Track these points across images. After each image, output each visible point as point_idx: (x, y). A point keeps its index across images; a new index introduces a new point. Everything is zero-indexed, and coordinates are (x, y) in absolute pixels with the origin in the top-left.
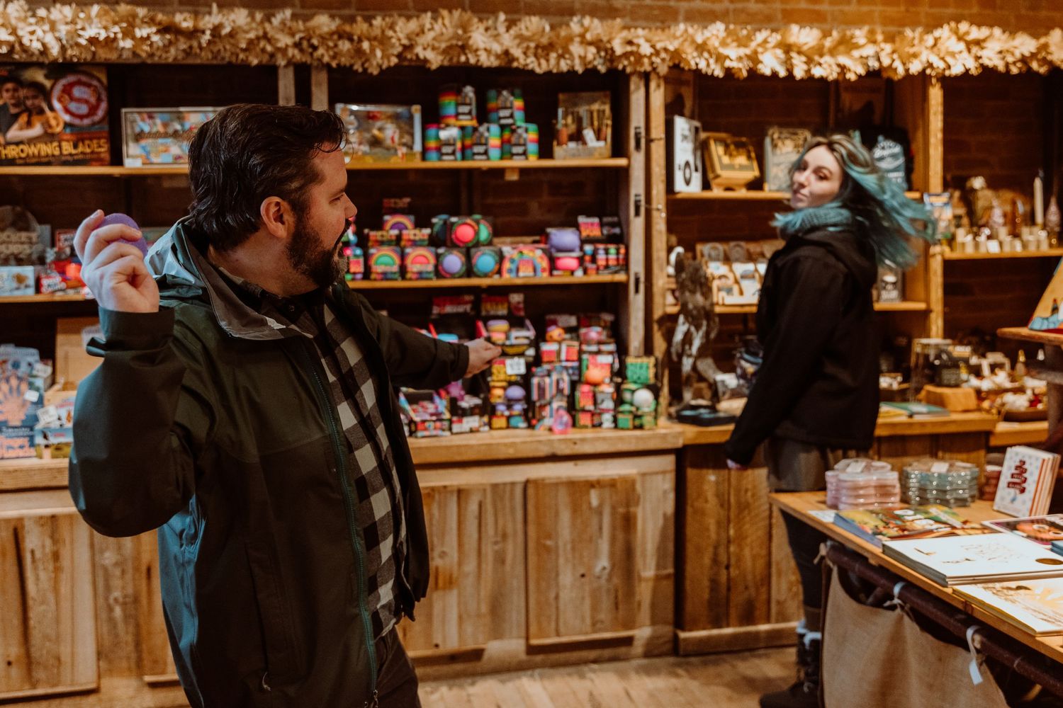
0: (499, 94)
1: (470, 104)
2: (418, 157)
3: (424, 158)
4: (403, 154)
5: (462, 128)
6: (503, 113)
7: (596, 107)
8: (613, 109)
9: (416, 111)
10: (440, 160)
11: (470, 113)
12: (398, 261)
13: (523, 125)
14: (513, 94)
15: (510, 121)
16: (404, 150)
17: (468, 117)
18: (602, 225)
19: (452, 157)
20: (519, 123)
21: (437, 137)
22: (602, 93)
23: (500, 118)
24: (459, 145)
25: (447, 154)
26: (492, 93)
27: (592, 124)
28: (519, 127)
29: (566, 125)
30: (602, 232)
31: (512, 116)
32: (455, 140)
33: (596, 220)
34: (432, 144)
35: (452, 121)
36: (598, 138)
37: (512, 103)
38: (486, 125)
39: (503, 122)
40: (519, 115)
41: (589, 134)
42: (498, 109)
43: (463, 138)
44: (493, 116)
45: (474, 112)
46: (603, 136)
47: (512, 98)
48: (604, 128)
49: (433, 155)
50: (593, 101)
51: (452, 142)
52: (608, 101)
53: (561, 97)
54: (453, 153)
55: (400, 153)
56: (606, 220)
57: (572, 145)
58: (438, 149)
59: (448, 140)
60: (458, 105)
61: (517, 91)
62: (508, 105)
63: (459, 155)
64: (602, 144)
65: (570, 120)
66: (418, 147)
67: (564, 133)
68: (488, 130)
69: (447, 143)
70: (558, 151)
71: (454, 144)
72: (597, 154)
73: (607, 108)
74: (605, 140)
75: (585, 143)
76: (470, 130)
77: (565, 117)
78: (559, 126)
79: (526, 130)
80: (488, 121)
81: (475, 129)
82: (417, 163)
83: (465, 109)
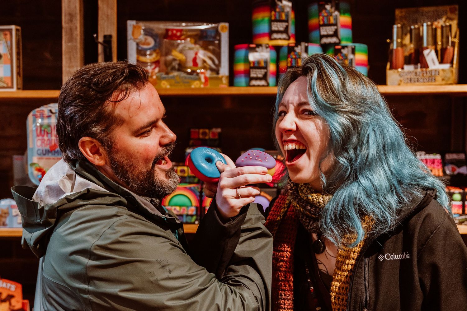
0: (322, 8)
1: (287, 21)
2: (225, 81)
3: (231, 83)
4: (206, 78)
5: (277, 49)
6: (324, 31)
7: (440, 23)
8: (459, 25)
9: (224, 28)
10: (249, 85)
11: (286, 31)
12: (194, 202)
13: (350, 44)
14: (337, 9)
15: (334, 40)
16: (208, 74)
17: (284, 36)
18: (444, 163)
19: (263, 83)
20: (344, 43)
21: (246, 60)
22: (448, 8)
23: (322, 37)
24: (272, 67)
25: (257, 79)
26: (314, 8)
27: (435, 43)
28: (343, 47)
29: (402, 45)
30: (444, 172)
31: (336, 34)
32: (266, 62)
33: (438, 157)
34: (241, 67)
35: (265, 41)
36: (442, 62)
37: (336, 19)
38: (303, 45)
39: (325, 41)
40: (345, 33)
41: (430, 55)
42: (318, 27)
43: (277, 61)
44: (315, 35)
45: (292, 30)
46: (448, 56)
47: (336, 13)
48: (450, 48)
49: (241, 80)
50: (438, 17)
51: (263, 64)
52: (456, 16)
53: (398, 12)
54: (265, 77)
55: (202, 77)
56: (449, 157)
57: (409, 68)
58: (247, 73)
59: (259, 62)
60: (271, 21)
61: (343, 5)
62: (332, 21)
63: (271, 80)
64: (446, 66)
65: (407, 40)
66: (224, 71)
67: (400, 55)
68: (306, 50)
69: (257, 66)
70: (392, 75)
71: (266, 68)
72: (439, 79)
73: (454, 24)
74: (452, 63)
75: (425, 65)
76: (285, 50)
77: (402, 36)
78: (394, 46)
79: (353, 51)
80: (308, 40)
81: (291, 49)
82: (223, 88)
83: (281, 26)
